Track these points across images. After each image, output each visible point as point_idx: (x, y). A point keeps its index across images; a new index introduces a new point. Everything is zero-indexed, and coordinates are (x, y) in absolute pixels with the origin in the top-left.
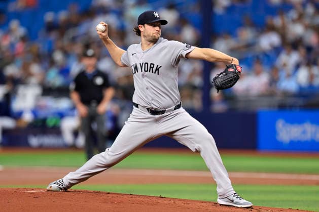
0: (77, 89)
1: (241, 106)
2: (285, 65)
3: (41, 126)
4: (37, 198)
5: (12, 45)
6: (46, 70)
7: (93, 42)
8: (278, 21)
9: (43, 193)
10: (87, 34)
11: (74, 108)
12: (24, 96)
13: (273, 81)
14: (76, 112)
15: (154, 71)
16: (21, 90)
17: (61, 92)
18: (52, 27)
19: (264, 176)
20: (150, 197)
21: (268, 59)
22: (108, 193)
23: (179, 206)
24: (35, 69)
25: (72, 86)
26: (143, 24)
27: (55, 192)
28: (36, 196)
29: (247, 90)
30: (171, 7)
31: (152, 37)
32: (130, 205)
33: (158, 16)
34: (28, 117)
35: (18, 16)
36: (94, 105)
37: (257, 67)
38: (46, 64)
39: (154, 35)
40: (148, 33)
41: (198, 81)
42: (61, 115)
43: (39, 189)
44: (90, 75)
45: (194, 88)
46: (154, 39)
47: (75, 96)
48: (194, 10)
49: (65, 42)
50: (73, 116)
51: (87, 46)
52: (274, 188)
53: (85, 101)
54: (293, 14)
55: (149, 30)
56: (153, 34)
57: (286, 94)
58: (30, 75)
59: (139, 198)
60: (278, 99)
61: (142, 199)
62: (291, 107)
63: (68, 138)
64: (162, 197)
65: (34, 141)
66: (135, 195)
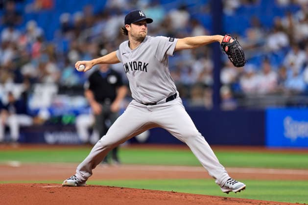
0: (92, 88)
1: (249, 104)
2: (292, 64)
3: (57, 123)
4: (53, 192)
5: (29, 45)
6: (62, 69)
7: (107, 43)
8: (285, 22)
9: (59, 188)
10: (101, 34)
11: (88, 106)
12: (41, 94)
13: (281, 80)
14: (90, 110)
15: (142, 69)
16: (38, 89)
17: (76, 91)
18: (67, 28)
19: (271, 171)
20: (162, 192)
21: (276, 59)
22: (122, 188)
23: (190, 201)
24: (51, 68)
25: (87, 85)
26: (130, 24)
27: (70, 187)
28: (52, 191)
29: (256, 89)
30: (182, 8)
31: (139, 35)
32: (142, 200)
33: (143, 15)
34: (44, 115)
35: (35, 17)
36: (107, 102)
37: (266, 66)
38: (62, 64)
39: (141, 33)
40: (135, 32)
41: (208, 79)
42: (77, 113)
43: (55, 184)
44: (104, 74)
45: (205, 86)
46: (141, 38)
47: (89, 95)
48: (204, 11)
49: (80, 42)
50: (88, 113)
51: (102, 46)
52: (282, 183)
53: (99, 99)
54: (301, 15)
55: (136, 29)
56: (139, 32)
57: (293, 92)
58: (46, 74)
59: (152, 193)
60: (285, 97)
61: (154, 194)
62: (299, 105)
63: (83, 135)
64: (174, 192)
65: (50, 138)
66: (147, 190)
